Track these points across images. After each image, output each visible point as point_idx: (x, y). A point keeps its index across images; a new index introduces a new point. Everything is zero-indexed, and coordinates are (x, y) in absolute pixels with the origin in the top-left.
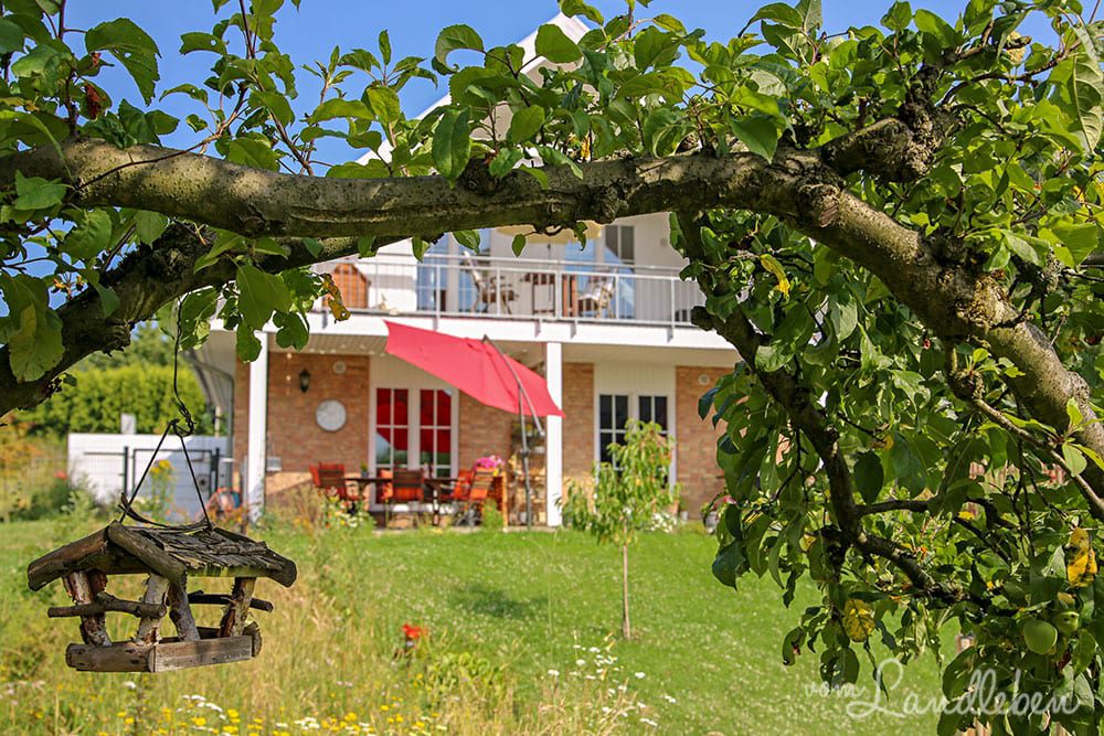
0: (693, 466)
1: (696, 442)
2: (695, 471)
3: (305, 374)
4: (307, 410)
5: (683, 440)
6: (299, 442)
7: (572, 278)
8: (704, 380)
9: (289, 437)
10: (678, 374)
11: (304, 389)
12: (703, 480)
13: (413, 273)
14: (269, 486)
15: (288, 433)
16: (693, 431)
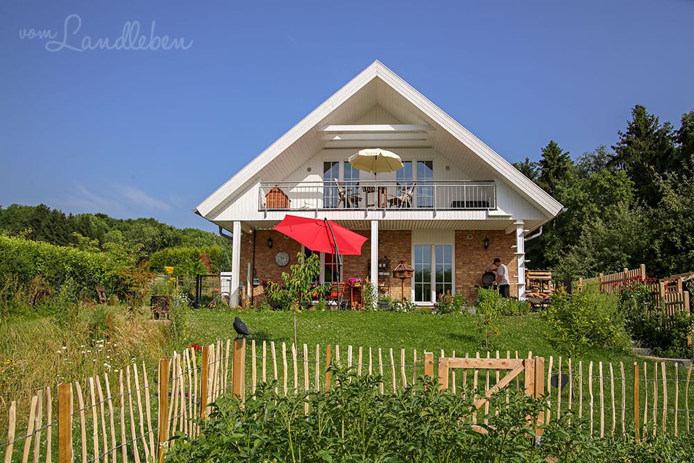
0: (464, 282)
1: (465, 269)
2: (465, 284)
3: (270, 240)
4: (272, 256)
5: (458, 268)
6: (268, 271)
7: (383, 188)
8: (470, 237)
9: (264, 269)
10: (456, 234)
11: (271, 247)
12: (470, 288)
13: (321, 190)
14: (254, 291)
15: (264, 267)
16: (464, 263)
